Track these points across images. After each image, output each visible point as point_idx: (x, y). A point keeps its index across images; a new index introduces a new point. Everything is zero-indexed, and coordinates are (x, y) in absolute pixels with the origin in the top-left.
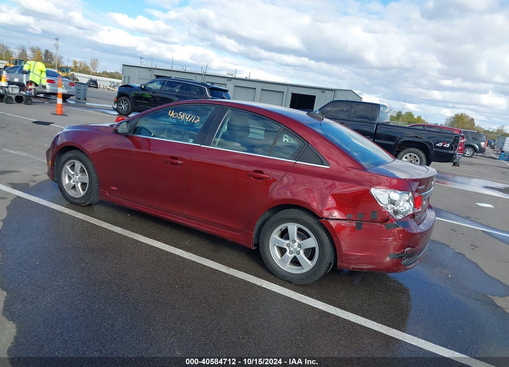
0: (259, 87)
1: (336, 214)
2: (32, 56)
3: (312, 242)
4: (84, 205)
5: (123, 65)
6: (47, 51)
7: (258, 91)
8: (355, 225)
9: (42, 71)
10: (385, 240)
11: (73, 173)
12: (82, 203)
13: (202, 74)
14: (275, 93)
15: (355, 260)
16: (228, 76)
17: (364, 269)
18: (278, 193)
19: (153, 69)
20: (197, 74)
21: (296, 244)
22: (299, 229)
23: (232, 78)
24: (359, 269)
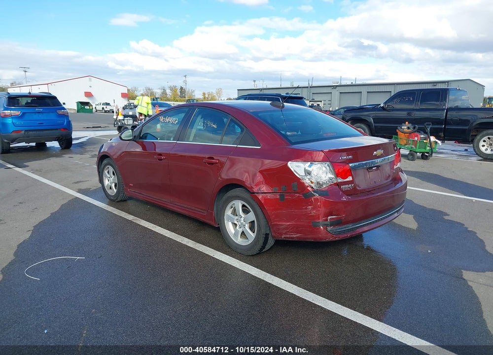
0: (364, 90)
1: (264, 188)
2: (170, 94)
3: (252, 216)
4: (117, 201)
5: (238, 90)
6: (182, 88)
7: (364, 94)
8: (278, 197)
9: (148, 104)
10: (305, 209)
11: (109, 176)
12: (115, 200)
13: (308, 87)
14: (382, 94)
15: (284, 229)
16: (334, 85)
17: (294, 238)
18: (227, 174)
19: (264, 89)
20: (303, 87)
21: (242, 219)
22: (243, 206)
23: (337, 86)
24: (290, 238)
